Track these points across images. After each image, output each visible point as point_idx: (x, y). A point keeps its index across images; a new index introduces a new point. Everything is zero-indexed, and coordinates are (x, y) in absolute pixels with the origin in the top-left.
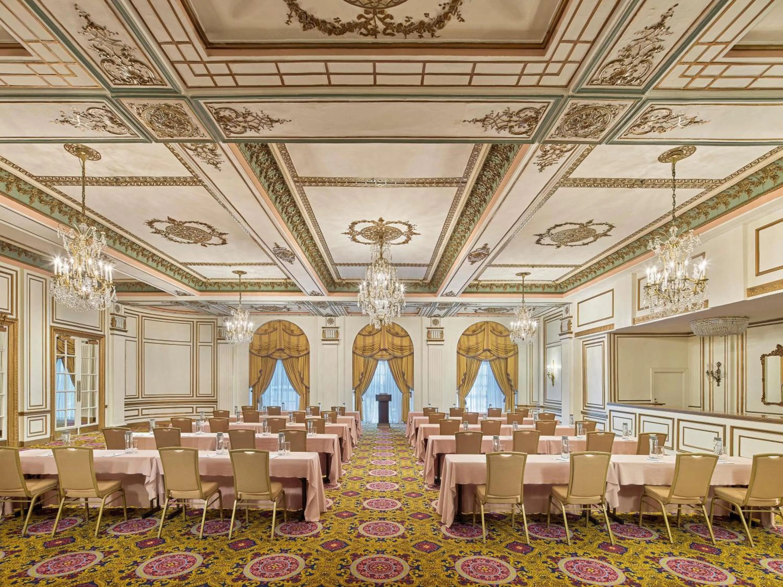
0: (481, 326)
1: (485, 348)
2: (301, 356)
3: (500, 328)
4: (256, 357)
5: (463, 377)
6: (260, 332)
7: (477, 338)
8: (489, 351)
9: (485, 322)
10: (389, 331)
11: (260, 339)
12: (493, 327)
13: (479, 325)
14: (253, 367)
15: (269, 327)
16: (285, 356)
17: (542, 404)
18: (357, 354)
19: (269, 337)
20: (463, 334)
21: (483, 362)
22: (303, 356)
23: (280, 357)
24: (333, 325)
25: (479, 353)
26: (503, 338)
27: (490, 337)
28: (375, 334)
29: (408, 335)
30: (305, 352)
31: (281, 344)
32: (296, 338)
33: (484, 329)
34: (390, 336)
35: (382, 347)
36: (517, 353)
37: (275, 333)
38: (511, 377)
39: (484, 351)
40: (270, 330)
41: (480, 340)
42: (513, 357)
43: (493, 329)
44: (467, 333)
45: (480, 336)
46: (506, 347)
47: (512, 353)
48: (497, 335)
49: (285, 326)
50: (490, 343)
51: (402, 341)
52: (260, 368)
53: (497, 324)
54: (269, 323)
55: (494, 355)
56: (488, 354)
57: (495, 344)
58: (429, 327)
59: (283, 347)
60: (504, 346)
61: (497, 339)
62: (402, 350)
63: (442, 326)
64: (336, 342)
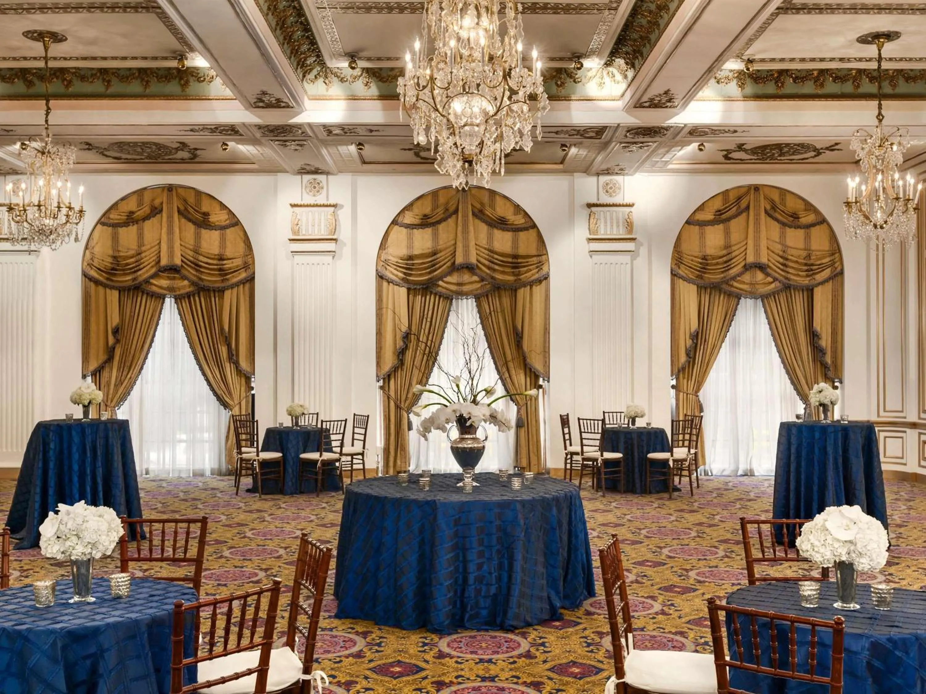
0: (739, 199)
1: (751, 259)
2: (232, 287)
3: (791, 205)
4: (101, 289)
5: (689, 343)
6: (114, 216)
7: (727, 233)
8: (762, 268)
9: (749, 187)
10: (479, 214)
11: (115, 239)
12: (772, 202)
13: (732, 197)
14: (93, 319)
15: (140, 203)
16: (184, 286)
17: (912, 417)
18: (389, 282)
19: (140, 235)
20: (688, 222)
21: (743, 300)
22: (237, 284)
23: (171, 289)
24: (321, 199)
25: (733, 272)
26: (801, 233)
27: (763, 228)
28: (439, 222)
29: (534, 226)
30: (243, 275)
31: (171, 254)
32: (215, 235)
33: (748, 208)
34: (483, 228)
35: (459, 260)
36: (842, 273)
37: (154, 221)
38: (825, 342)
39: (747, 268)
40: (139, 214)
41: (735, 237)
42: (829, 286)
43: (774, 207)
44: (701, 217)
45: (736, 225)
46: (809, 256)
47: (827, 273)
48: (784, 224)
49: (185, 201)
50: (764, 243)
51: (515, 243)
52: (114, 320)
53: (783, 192)
54: (140, 193)
55: (775, 279)
56: (760, 276)
57: (778, 248)
58: (594, 201)
59: (178, 261)
60: (804, 254)
61: (783, 235)
62: (516, 266)
63: (627, 201)
64: (330, 246)
